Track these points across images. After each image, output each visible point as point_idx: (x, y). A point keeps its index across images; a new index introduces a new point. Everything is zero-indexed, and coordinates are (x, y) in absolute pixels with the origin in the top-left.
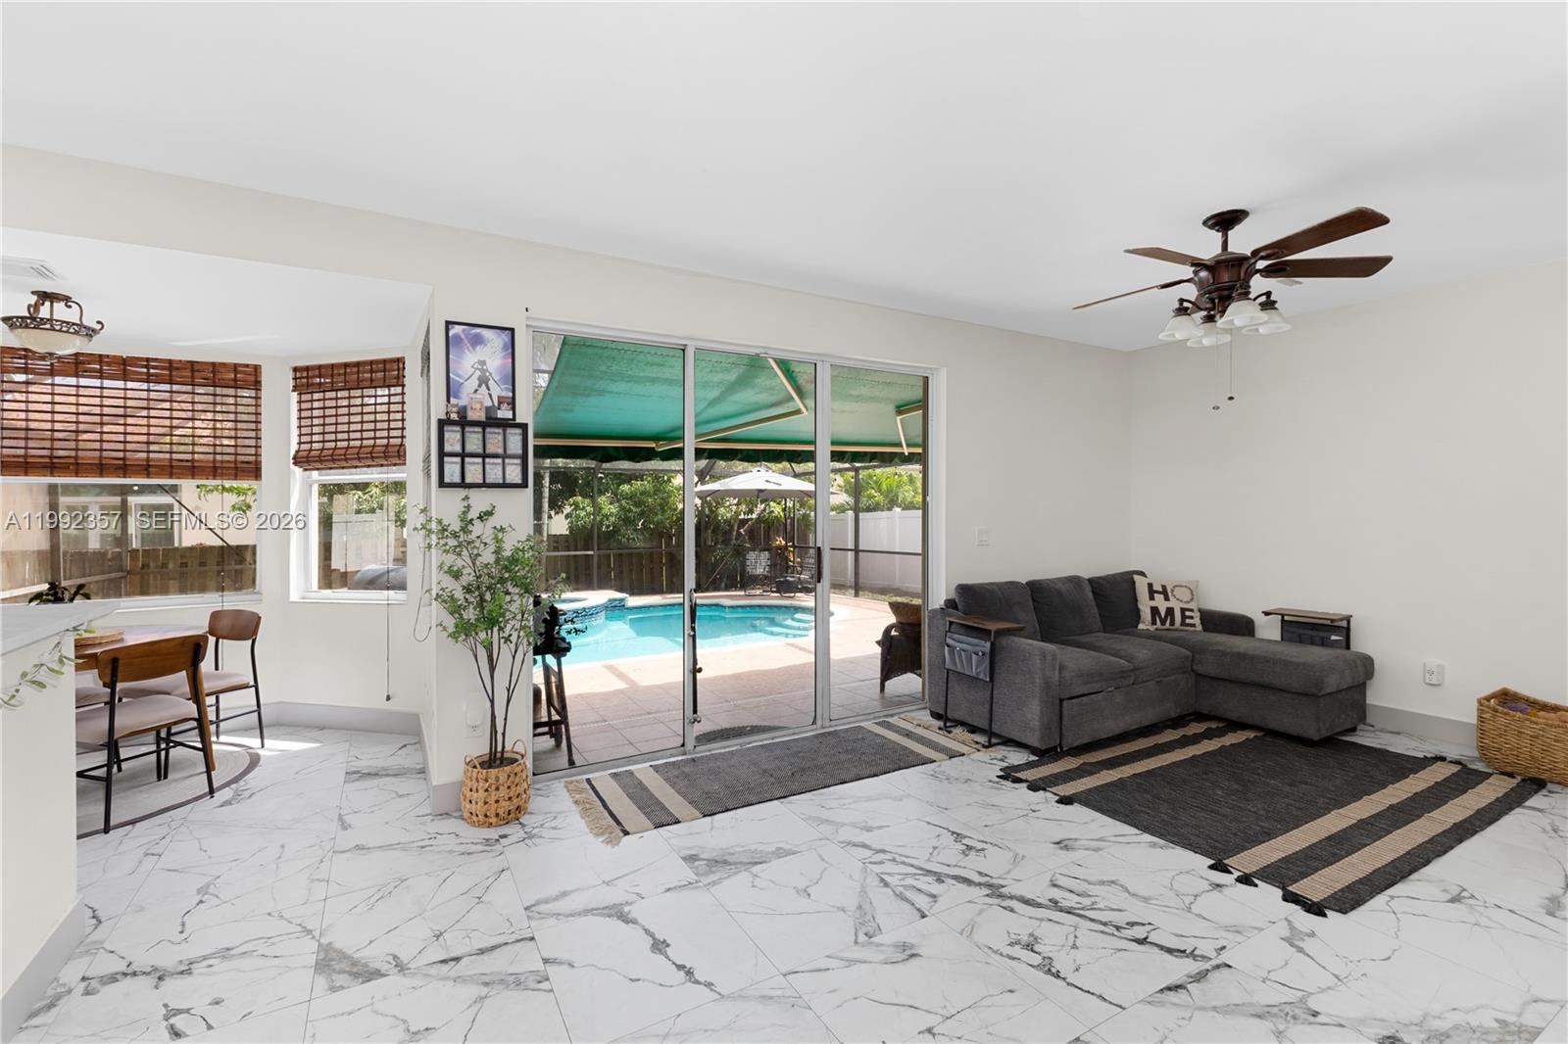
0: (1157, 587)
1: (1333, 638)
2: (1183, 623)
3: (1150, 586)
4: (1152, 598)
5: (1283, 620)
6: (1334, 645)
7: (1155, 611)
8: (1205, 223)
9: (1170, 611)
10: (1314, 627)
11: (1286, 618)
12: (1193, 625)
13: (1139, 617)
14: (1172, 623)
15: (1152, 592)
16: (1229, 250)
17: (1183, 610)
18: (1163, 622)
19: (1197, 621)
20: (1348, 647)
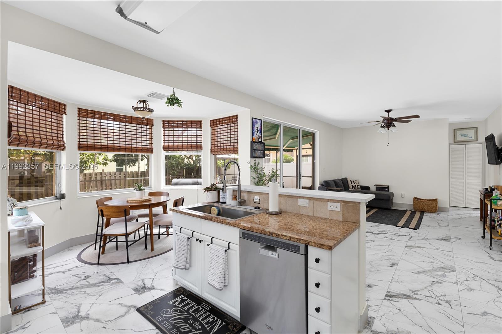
0: (352, 181)
1: (386, 190)
2: (358, 189)
3: (351, 181)
4: (352, 183)
5: (376, 187)
6: (386, 191)
7: (352, 186)
8: (385, 111)
9: (355, 186)
10: (382, 188)
11: (377, 186)
12: (359, 189)
13: (349, 187)
14: (356, 189)
15: (351, 182)
16: (389, 116)
17: (358, 186)
18: (354, 189)
19: (360, 188)
20: (388, 191)
